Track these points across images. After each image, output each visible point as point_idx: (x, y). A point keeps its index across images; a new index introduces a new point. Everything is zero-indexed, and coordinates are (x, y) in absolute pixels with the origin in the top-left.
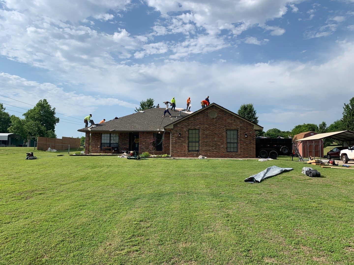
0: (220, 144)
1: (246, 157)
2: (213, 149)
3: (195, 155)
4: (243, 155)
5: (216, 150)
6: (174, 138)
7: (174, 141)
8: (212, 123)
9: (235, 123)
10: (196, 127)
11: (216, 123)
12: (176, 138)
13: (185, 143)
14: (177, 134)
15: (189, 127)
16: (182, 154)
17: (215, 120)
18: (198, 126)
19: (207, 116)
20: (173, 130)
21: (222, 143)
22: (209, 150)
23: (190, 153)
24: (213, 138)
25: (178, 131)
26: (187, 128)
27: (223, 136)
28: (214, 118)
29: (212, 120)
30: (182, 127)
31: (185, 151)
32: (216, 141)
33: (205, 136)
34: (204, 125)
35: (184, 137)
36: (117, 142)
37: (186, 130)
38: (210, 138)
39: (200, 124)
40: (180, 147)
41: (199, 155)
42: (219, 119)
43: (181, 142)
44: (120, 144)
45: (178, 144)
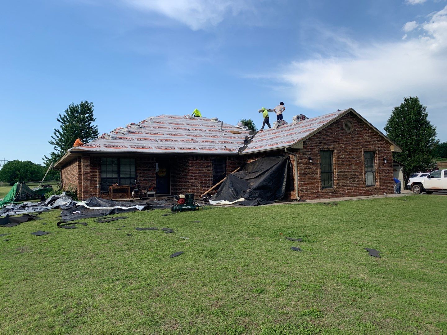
0: (358, 174)
3: (331, 194)
4: (382, 190)
5: (355, 184)
6: (301, 166)
7: (303, 171)
8: (348, 140)
10: (329, 146)
11: (353, 141)
12: (305, 165)
13: (317, 174)
14: (306, 158)
15: (322, 147)
16: (314, 193)
17: (351, 136)
18: (332, 146)
19: (343, 129)
20: (301, 152)
21: (361, 174)
22: (347, 185)
23: (325, 190)
24: (351, 165)
25: (307, 153)
26: (318, 147)
27: (361, 162)
28: (350, 133)
29: (347, 136)
30: (312, 147)
31: (317, 188)
32: (353, 170)
33: (341, 162)
34: (339, 143)
35: (315, 163)
36: (132, 176)
37: (317, 152)
38: (347, 165)
39: (334, 141)
40: (311, 181)
41: (335, 194)
42: (355, 135)
43: (312, 173)
44: (139, 179)
45: (308, 176)
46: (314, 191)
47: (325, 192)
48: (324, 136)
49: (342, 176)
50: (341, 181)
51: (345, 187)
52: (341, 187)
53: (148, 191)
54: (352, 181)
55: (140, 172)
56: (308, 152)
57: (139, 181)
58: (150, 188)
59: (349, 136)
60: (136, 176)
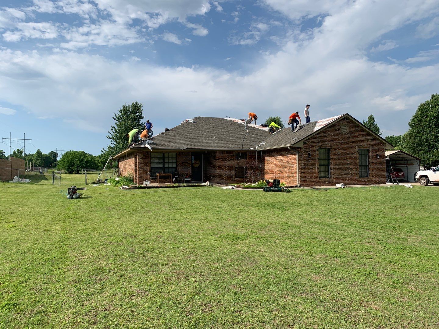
0: (352, 167)
1: (378, 183)
2: (345, 175)
3: (327, 182)
4: (374, 180)
5: (349, 175)
6: (302, 160)
7: (303, 164)
8: (344, 140)
9: (366, 141)
10: (327, 144)
11: (348, 140)
12: (305, 159)
13: (315, 167)
14: (306, 154)
15: (320, 145)
16: (312, 182)
17: (347, 136)
18: (329, 144)
19: (339, 130)
20: (301, 149)
21: (355, 167)
22: (342, 176)
23: (322, 180)
24: (346, 160)
26: (317, 146)
27: (355, 157)
28: (345, 134)
29: (343, 136)
30: (311, 145)
31: (315, 177)
32: (348, 163)
33: (337, 157)
34: (335, 142)
35: (314, 158)
36: (173, 166)
37: (316, 149)
38: (342, 160)
39: (331, 141)
40: (310, 172)
41: (331, 182)
42: (351, 135)
43: (311, 166)
44: (179, 169)
45: (308, 168)
46: (313, 180)
47: (322, 181)
48: (323, 136)
49: (338, 168)
50: (336, 172)
51: (340, 177)
52: (336, 177)
53: (185, 178)
54: (346, 173)
55: (180, 163)
56: (308, 149)
57: (179, 170)
58: (187, 176)
59: (345, 136)
60: (177, 166)
